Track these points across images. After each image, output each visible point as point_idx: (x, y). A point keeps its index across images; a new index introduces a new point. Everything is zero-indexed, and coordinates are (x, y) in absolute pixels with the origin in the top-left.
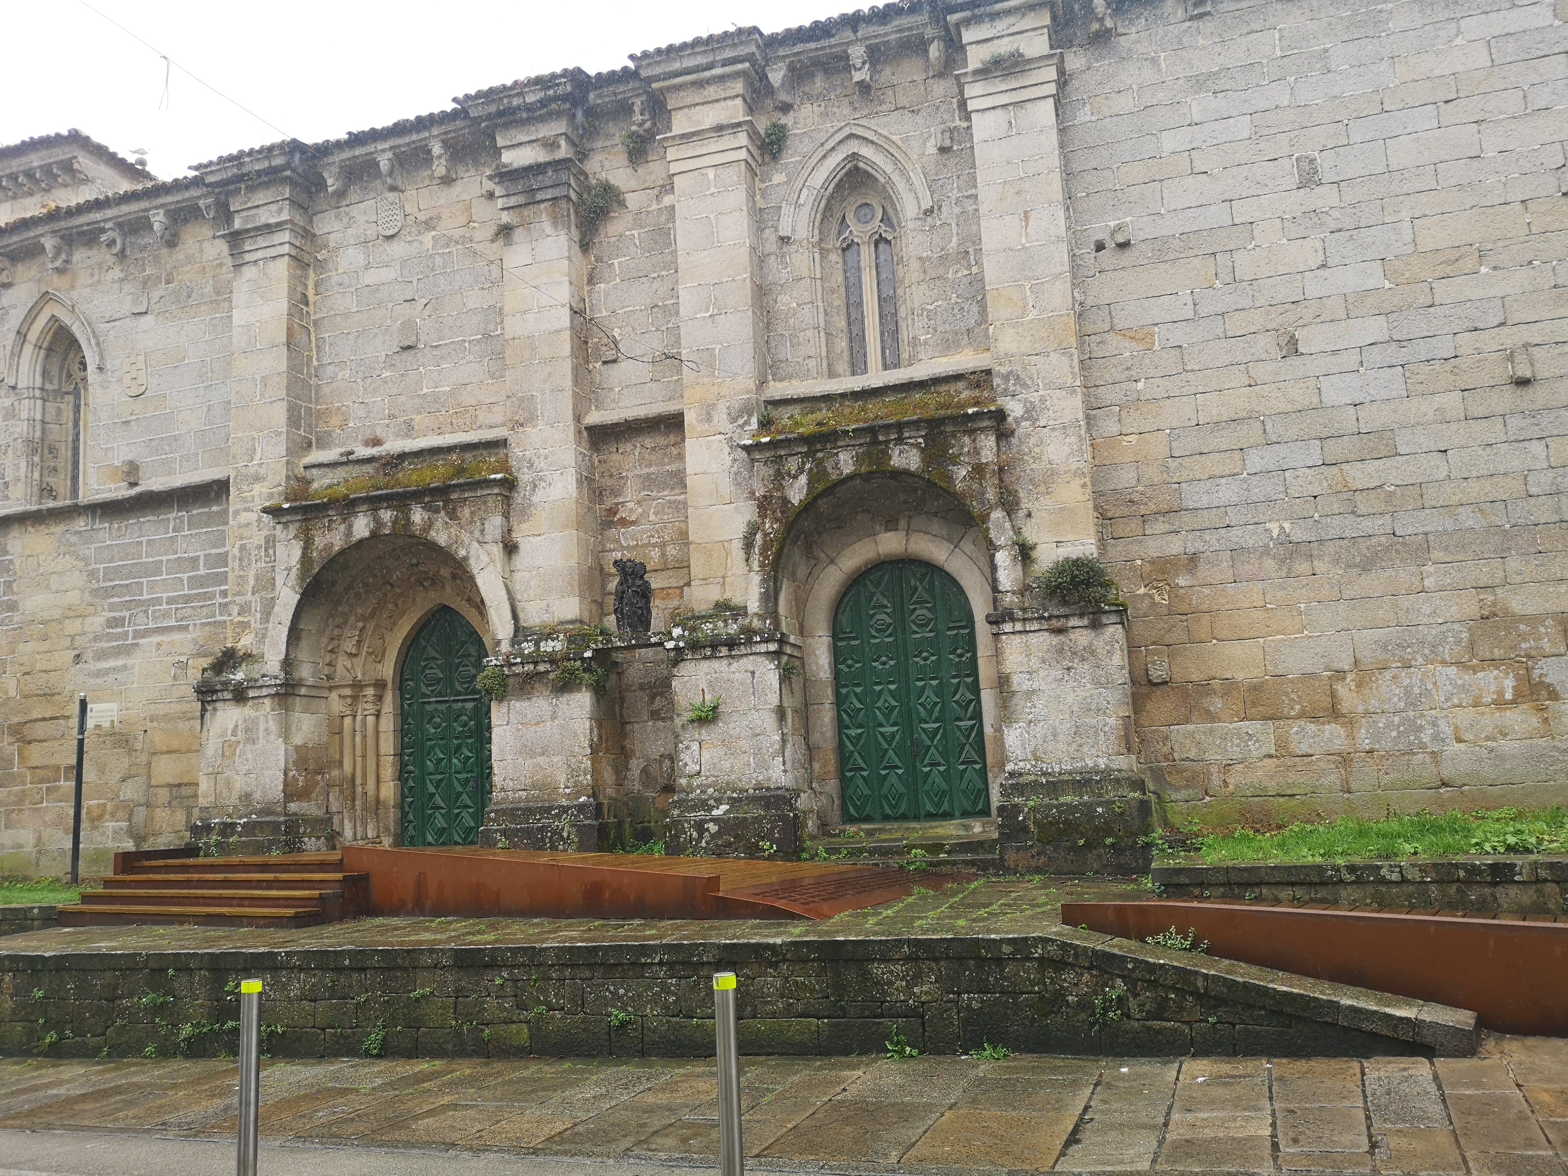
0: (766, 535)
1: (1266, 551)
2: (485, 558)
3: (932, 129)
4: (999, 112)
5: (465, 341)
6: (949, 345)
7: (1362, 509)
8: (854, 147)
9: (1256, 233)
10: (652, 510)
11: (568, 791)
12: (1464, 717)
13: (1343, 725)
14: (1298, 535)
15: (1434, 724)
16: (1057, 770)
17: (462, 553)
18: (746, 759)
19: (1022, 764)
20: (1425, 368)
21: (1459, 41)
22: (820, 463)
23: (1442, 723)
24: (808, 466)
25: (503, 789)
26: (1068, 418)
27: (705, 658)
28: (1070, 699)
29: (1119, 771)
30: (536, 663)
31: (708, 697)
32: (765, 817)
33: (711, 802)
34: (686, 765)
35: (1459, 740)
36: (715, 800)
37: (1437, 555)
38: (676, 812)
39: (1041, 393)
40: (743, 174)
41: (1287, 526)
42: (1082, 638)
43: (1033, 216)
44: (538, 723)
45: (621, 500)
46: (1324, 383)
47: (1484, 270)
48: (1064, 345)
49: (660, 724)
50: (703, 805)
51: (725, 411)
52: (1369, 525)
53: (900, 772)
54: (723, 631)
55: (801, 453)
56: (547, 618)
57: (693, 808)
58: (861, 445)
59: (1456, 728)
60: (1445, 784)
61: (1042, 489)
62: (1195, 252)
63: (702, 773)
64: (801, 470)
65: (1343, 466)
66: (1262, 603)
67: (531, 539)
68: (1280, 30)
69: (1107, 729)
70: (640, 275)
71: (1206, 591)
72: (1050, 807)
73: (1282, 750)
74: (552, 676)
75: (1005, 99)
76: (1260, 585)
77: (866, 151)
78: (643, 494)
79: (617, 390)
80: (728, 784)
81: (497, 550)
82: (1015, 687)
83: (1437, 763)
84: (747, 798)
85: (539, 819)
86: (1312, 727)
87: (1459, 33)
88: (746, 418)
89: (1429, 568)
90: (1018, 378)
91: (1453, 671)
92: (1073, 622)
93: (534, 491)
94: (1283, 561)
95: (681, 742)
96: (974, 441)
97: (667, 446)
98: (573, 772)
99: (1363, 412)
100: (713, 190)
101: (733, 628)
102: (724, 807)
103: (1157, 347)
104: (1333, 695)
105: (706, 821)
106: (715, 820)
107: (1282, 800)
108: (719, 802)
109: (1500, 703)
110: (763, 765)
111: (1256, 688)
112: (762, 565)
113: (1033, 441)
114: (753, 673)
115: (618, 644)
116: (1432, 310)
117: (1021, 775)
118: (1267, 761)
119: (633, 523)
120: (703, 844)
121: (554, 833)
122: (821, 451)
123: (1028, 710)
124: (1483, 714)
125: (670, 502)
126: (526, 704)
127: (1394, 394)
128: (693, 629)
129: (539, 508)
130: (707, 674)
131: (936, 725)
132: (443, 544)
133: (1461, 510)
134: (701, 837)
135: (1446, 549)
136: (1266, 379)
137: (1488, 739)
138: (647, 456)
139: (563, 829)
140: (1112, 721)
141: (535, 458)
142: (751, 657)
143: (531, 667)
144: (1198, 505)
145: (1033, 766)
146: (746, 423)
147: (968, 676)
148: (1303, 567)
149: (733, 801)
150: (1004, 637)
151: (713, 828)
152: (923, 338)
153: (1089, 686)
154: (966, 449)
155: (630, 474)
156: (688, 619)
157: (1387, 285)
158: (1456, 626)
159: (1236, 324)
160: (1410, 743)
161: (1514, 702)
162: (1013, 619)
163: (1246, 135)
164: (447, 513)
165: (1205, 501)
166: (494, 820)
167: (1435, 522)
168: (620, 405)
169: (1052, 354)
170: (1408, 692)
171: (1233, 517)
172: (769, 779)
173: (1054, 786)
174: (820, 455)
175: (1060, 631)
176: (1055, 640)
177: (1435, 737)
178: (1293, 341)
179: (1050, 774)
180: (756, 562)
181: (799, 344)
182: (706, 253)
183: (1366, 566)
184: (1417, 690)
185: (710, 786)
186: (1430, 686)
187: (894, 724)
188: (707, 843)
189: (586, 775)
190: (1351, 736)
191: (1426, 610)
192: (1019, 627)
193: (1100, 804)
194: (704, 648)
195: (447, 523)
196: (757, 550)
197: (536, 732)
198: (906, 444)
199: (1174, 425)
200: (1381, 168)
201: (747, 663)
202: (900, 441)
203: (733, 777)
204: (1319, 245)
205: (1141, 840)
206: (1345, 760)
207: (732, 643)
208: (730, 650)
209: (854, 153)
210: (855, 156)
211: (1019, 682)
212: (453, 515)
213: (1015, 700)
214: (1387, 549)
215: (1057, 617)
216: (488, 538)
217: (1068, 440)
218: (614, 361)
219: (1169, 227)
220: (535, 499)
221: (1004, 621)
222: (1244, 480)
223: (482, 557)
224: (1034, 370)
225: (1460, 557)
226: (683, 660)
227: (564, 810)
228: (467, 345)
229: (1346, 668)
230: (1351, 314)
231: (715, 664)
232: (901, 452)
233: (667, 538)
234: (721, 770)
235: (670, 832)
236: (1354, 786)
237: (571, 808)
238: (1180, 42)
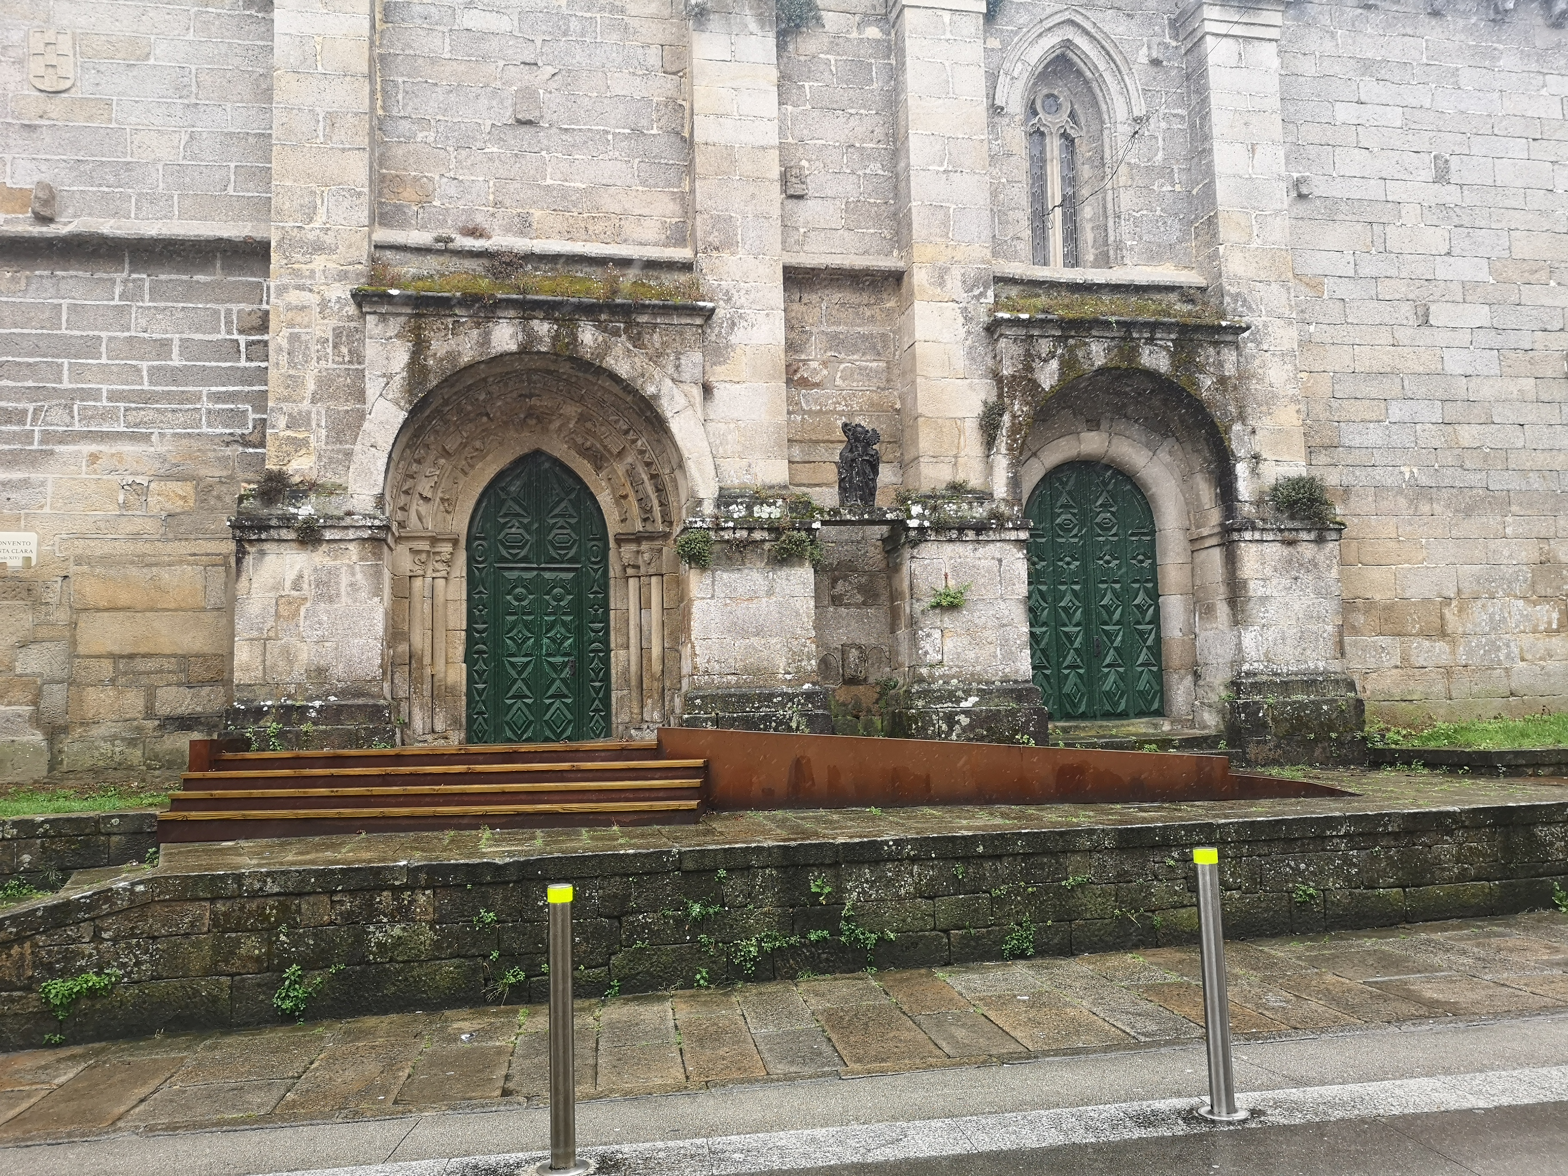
0: (1014, 417)
1: (1400, 491)
2: (681, 401)
3: (1145, 39)
4: (1231, 41)
5: (608, 132)
6: (1153, 256)
7: (1468, 465)
8: (1070, 33)
9: (1403, 213)
10: (839, 374)
11: (788, 677)
12: (1527, 640)
13: (1448, 643)
14: (1424, 480)
15: (1508, 646)
16: (1285, 671)
17: (651, 390)
18: (993, 650)
19: (1256, 665)
20: (1512, 355)
21: (1544, 92)
22: (1071, 350)
23: (1512, 644)
24: (1059, 351)
25: (707, 672)
26: (1286, 346)
27: (950, 541)
28: (1296, 607)
29: (1335, 673)
30: (750, 530)
31: (951, 583)
32: (1019, 711)
33: (960, 693)
34: (926, 653)
35: (1523, 660)
36: (964, 692)
37: (1514, 508)
38: (920, 703)
39: (1264, 318)
40: (981, 27)
41: (1415, 470)
42: (1307, 551)
43: (1259, 150)
44: (751, 599)
45: (803, 357)
46: (1447, 354)
47: (1553, 283)
48: (1283, 278)
49: (843, 610)
50: (951, 696)
51: (959, 277)
52: (1474, 479)
53: (1081, 671)
54: (968, 514)
55: (1053, 336)
56: (747, 479)
57: (940, 700)
58: (1113, 338)
59: (1522, 649)
60: (1512, 694)
61: (1264, 408)
62: (1356, 218)
63: (945, 663)
64: (1052, 355)
65: (1456, 426)
66: (1395, 536)
67: (728, 385)
68: (1427, 41)
69: (1325, 635)
70: (835, 106)
71: (1356, 521)
72: (1285, 704)
73: (1405, 663)
74: (767, 546)
75: (1237, 30)
76: (1395, 519)
77: (1081, 42)
78: (829, 354)
79: (802, 230)
80: (972, 675)
81: (696, 392)
82: (1251, 593)
83: (1508, 676)
84: (998, 690)
85: (758, 708)
86: (1427, 643)
87: (1544, 85)
88: (981, 289)
89: (1509, 519)
90: (1245, 300)
91: (1521, 603)
92: (1304, 535)
93: (732, 329)
94: (1412, 501)
95: (921, 629)
96: (1218, 353)
97: (859, 305)
98: (795, 656)
99: (1473, 383)
100: (948, 36)
101: (979, 512)
102: (973, 700)
103: (1325, 296)
104: (1442, 618)
105: (957, 714)
106: (966, 712)
107: (1404, 704)
108: (968, 693)
109: (1549, 631)
110: (1009, 656)
111: (1389, 608)
112: (1010, 449)
113: (1257, 362)
114: (1000, 561)
115: (848, 517)
116: (1519, 307)
117: (1255, 674)
118: (1394, 671)
119: (817, 385)
120: (954, 737)
121: (780, 723)
122: (1073, 337)
123: (1261, 615)
124: (1538, 639)
125: (860, 368)
126: (736, 576)
127: (1492, 372)
128: (934, 509)
129: (738, 350)
130: (951, 558)
131: (1117, 627)
132: (625, 376)
133: (1531, 474)
134: (951, 729)
135: (1521, 504)
136: (1406, 342)
137: (1541, 659)
138: (834, 313)
139: (791, 719)
140: (1330, 628)
141: (734, 291)
142: (998, 544)
143: (745, 533)
144: (1352, 444)
145: (1266, 667)
146: (981, 294)
147: (1147, 581)
148: (1425, 508)
149: (981, 693)
150: (1243, 545)
151: (964, 720)
152: (1129, 243)
153: (1312, 596)
154: (1211, 360)
155: (815, 330)
156: (929, 497)
157: (1492, 281)
158: (1524, 568)
159: (1386, 289)
160: (1492, 661)
161: (1558, 631)
162: (1254, 528)
163: (1398, 124)
164: (630, 338)
165: (1356, 442)
166: (700, 708)
167: (1515, 483)
168: (805, 248)
169: (1273, 284)
170: (1491, 617)
171: (1378, 458)
172: (1017, 672)
173: (1286, 686)
174: (1071, 342)
175: (1291, 543)
176: (1286, 551)
177: (1508, 656)
178: (1427, 315)
179: (1279, 674)
180: (1003, 444)
181: (1007, 222)
182: (941, 101)
183: (1468, 512)
184: (1497, 617)
185: (953, 677)
186: (1506, 615)
187: (1077, 625)
188: (958, 736)
189: (809, 660)
190: (1453, 653)
191: (1506, 553)
192: (1257, 535)
193: (1325, 702)
194: (950, 529)
195: (629, 351)
196: (1004, 432)
197: (748, 608)
198: (1156, 345)
199: (1337, 369)
200: (1490, 182)
201: (993, 550)
202: (1151, 341)
203: (978, 668)
204: (1447, 235)
205: (1359, 735)
206: (1448, 672)
207: (980, 528)
208: (977, 535)
209: (1068, 40)
210: (1068, 44)
211: (1255, 589)
212: (637, 341)
213: (1251, 604)
214: (1483, 500)
215: (1290, 530)
216: (686, 376)
217: (1285, 367)
218: (800, 197)
219: (1338, 190)
220: (733, 339)
221: (1247, 529)
222: (1387, 428)
223: (677, 397)
224: (1258, 295)
225: (1529, 512)
226: (926, 541)
227: (791, 698)
228: (610, 137)
229: (1452, 596)
230: (1469, 299)
231: (959, 548)
232: (1151, 353)
233: (856, 407)
234: (966, 661)
235: (916, 724)
236: (1454, 695)
237: (797, 695)
238: (1353, 25)
